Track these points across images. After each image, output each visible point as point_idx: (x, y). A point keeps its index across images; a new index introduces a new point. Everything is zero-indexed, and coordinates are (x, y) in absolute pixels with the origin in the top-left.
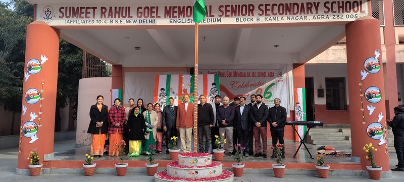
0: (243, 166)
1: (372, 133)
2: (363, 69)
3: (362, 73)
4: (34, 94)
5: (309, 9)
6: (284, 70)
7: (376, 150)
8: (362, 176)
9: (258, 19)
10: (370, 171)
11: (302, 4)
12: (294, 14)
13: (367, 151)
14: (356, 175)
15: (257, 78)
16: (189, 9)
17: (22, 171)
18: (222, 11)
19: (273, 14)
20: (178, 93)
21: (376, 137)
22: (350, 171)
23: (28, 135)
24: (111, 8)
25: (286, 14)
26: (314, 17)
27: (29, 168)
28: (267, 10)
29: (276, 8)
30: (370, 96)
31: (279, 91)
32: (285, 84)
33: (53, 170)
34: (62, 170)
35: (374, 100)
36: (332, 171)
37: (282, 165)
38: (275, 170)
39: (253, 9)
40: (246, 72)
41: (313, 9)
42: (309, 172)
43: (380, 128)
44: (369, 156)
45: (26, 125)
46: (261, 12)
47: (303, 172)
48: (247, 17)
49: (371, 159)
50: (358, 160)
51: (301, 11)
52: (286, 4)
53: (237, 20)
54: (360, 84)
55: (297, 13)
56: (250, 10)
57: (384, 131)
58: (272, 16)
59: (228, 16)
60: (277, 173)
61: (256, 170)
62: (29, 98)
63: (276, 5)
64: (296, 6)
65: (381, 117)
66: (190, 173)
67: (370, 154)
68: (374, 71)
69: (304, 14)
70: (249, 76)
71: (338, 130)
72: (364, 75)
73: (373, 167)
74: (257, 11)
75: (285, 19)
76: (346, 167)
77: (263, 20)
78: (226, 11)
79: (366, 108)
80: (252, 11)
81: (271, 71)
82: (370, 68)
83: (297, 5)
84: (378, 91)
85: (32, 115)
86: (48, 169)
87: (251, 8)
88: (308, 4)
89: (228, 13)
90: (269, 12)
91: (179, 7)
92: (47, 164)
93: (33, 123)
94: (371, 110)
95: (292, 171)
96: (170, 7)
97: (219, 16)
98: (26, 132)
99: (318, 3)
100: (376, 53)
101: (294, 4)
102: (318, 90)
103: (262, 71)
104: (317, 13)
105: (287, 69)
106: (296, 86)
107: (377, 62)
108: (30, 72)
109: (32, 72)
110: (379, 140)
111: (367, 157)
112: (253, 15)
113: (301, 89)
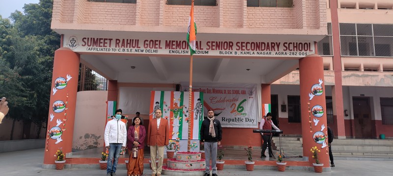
0: (223, 162)
1: (317, 139)
2: (311, 92)
3: (310, 95)
4: (60, 105)
5: (273, 47)
6: (254, 89)
7: (319, 151)
8: (310, 170)
9: (236, 53)
10: (315, 167)
11: (268, 43)
12: (262, 50)
13: (313, 152)
14: (305, 170)
15: (232, 94)
16: (184, 43)
17: (48, 166)
18: (209, 46)
19: (247, 49)
20: (170, 106)
21: (319, 142)
22: (301, 167)
23: (54, 137)
24: (124, 40)
25: (256, 50)
26: (276, 53)
27: (55, 163)
28: (242, 46)
29: (249, 46)
30: (315, 112)
31: (249, 105)
32: (255, 100)
33: (73, 166)
34: (81, 165)
35: (318, 115)
36: (288, 167)
37: (252, 161)
38: (247, 165)
39: (232, 45)
40: (223, 89)
41: (276, 47)
42: (272, 167)
43: (323, 135)
44: (314, 156)
45: (52, 130)
46: (238, 48)
47: (268, 168)
48: (227, 51)
49: (316, 158)
50: (307, 159)
51: (267, 49)
52: (257, 43)
53: (221, 52)
54: (309, 103)
55: (264, 50)
56: (230, 46)
57: (325, 138)
58: (246, 51)
59: (214, 49)
60: (248, 168)
61: (233, 166)
62: (56, 108)
63: (249, 43)
64: (263, 44)
65: (323, 128)
66: (186, 165)
67: (315, 154)
68: (318, 94)
69: (269, 50)
70: (225, 93)
71: (297, 139)
72: (311, 96)
73: (317, 164)
74: (235, 47)
75: (255, 54)
76: (298, 164)
77: (239, 54)
78: (212, 46)
79: (313, 121)
80: (231, 46)
81: (243, 89)
82: (315, 92)
83: (264, 44)
84: (321, 109)
85: (58, 121)
86: (70, 165)
87: (231, 44)
88: (272, 43)
89: (214, 48)
90: (244, 48)
91: (177, 42)
92: (69, 160)
93: (58, 128)
94: (316, 122)
95: (260, 166)
96: (170, 41)
97: (207, 49)
98: (52, 134)
99: (279, 43)
100: (320, 81)
101: (262, 43)
102: (282, 106)
103: (236, 89)
104: (278, 50)
105: (256, 88)
106: (263, 103)
107: (321, 88)
108: (57, 87)
109: (59, 87)
110: (321, 144)
111: (313, 157)
112: (232, 49)
113: (268, 105)
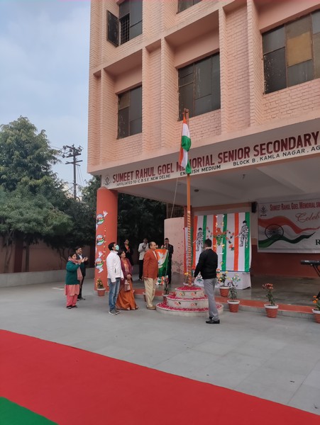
0: (238, 303)
4: (100, 239)
5: (307, 141)
9: (254, 160)
11: (299, 137)
12: (290, 149)
18: (221, 158)
19: (268, 152)
23: (98, 267)
25: (282, 150)
26: (313, 149)
27: (98, 290)
28: (262, 149)
29: (271, 147)
37: (274, 305)
38: (268, 310)
39: (249, 151)
41: (312, 140)
45: (97, 260)
46: (256, 153)
48: (243, 160)
51: (298, 145)
52: (282, 140)
53: (235, 164)
55: (293, 148)
56: (246, 153)
58: (267, 155)
59: (227, 161)
60: (270, 314)
62: (98, 241)
63: (271, 143)
64: (292, 141)
66: (175, 303)
69: (302, 146)
74: (252, 153)
75: (281, 156)
77: (258, 161)
78: (225, 157)
80: (248, 153)
83: (294, 138)
85: (100, 253)
87: (247, 150)
88: (305, 135)
89: (227, 159)
90: (263, 152)
93: (100, 259)
97: (219, 163)
98: (97, 265)
99: (318, 133)
101: (290, 139)
104: (316, 143)
108: (98, 223)
112: (249, 157)
